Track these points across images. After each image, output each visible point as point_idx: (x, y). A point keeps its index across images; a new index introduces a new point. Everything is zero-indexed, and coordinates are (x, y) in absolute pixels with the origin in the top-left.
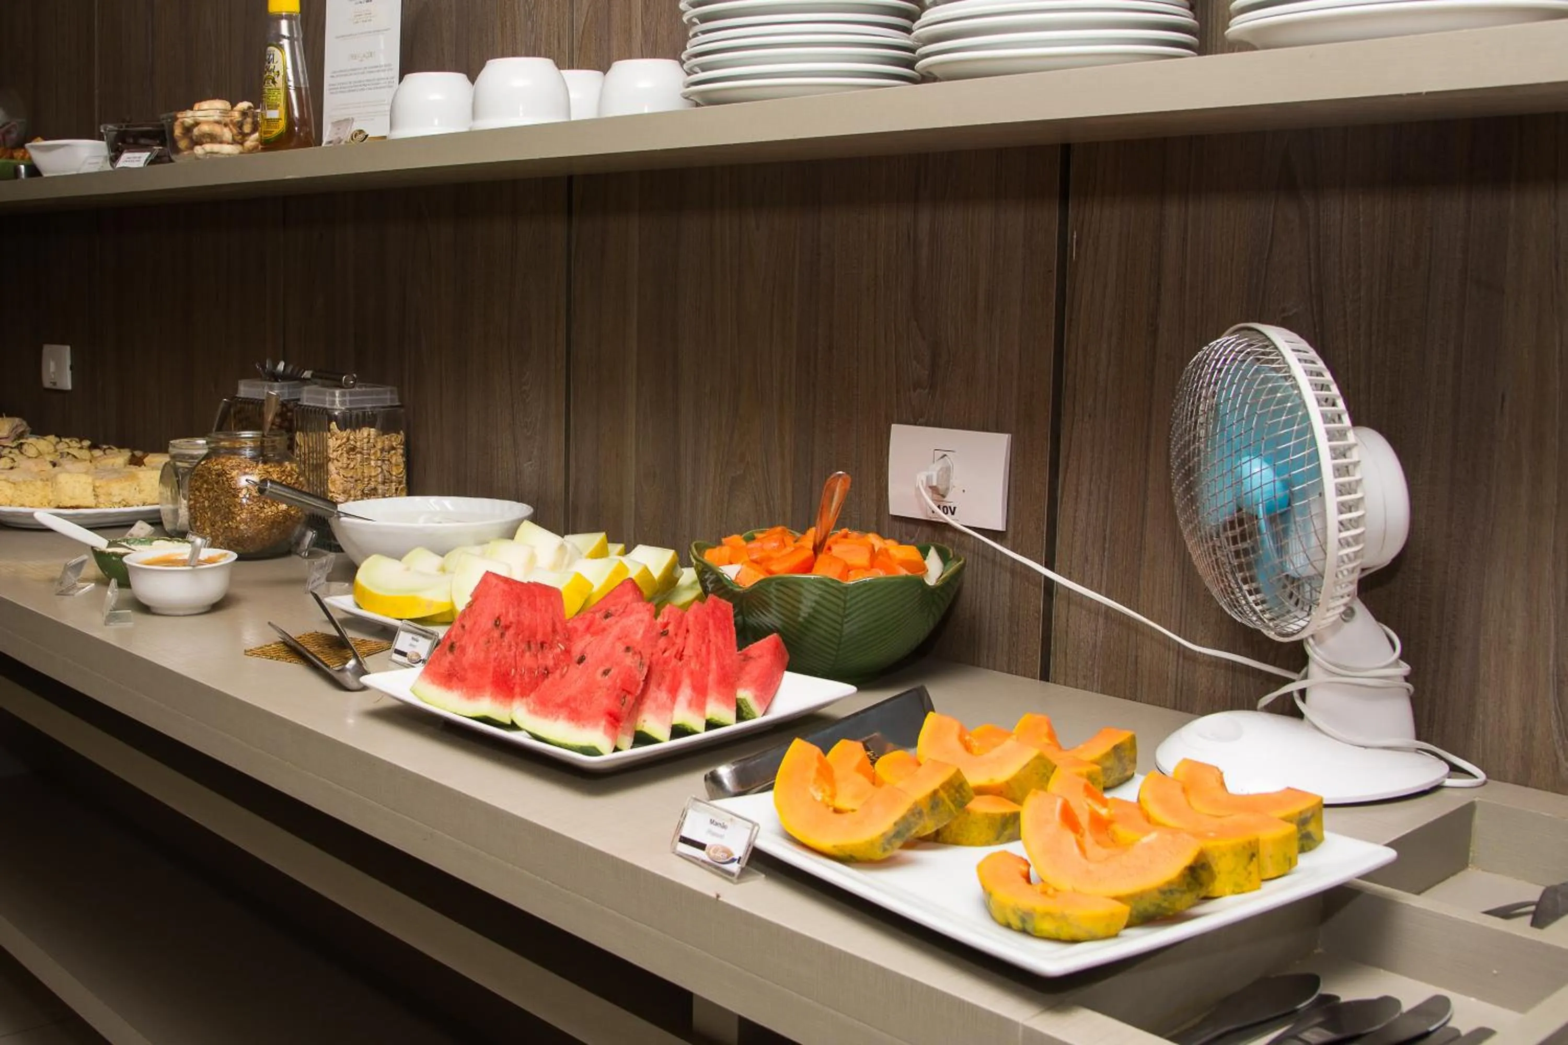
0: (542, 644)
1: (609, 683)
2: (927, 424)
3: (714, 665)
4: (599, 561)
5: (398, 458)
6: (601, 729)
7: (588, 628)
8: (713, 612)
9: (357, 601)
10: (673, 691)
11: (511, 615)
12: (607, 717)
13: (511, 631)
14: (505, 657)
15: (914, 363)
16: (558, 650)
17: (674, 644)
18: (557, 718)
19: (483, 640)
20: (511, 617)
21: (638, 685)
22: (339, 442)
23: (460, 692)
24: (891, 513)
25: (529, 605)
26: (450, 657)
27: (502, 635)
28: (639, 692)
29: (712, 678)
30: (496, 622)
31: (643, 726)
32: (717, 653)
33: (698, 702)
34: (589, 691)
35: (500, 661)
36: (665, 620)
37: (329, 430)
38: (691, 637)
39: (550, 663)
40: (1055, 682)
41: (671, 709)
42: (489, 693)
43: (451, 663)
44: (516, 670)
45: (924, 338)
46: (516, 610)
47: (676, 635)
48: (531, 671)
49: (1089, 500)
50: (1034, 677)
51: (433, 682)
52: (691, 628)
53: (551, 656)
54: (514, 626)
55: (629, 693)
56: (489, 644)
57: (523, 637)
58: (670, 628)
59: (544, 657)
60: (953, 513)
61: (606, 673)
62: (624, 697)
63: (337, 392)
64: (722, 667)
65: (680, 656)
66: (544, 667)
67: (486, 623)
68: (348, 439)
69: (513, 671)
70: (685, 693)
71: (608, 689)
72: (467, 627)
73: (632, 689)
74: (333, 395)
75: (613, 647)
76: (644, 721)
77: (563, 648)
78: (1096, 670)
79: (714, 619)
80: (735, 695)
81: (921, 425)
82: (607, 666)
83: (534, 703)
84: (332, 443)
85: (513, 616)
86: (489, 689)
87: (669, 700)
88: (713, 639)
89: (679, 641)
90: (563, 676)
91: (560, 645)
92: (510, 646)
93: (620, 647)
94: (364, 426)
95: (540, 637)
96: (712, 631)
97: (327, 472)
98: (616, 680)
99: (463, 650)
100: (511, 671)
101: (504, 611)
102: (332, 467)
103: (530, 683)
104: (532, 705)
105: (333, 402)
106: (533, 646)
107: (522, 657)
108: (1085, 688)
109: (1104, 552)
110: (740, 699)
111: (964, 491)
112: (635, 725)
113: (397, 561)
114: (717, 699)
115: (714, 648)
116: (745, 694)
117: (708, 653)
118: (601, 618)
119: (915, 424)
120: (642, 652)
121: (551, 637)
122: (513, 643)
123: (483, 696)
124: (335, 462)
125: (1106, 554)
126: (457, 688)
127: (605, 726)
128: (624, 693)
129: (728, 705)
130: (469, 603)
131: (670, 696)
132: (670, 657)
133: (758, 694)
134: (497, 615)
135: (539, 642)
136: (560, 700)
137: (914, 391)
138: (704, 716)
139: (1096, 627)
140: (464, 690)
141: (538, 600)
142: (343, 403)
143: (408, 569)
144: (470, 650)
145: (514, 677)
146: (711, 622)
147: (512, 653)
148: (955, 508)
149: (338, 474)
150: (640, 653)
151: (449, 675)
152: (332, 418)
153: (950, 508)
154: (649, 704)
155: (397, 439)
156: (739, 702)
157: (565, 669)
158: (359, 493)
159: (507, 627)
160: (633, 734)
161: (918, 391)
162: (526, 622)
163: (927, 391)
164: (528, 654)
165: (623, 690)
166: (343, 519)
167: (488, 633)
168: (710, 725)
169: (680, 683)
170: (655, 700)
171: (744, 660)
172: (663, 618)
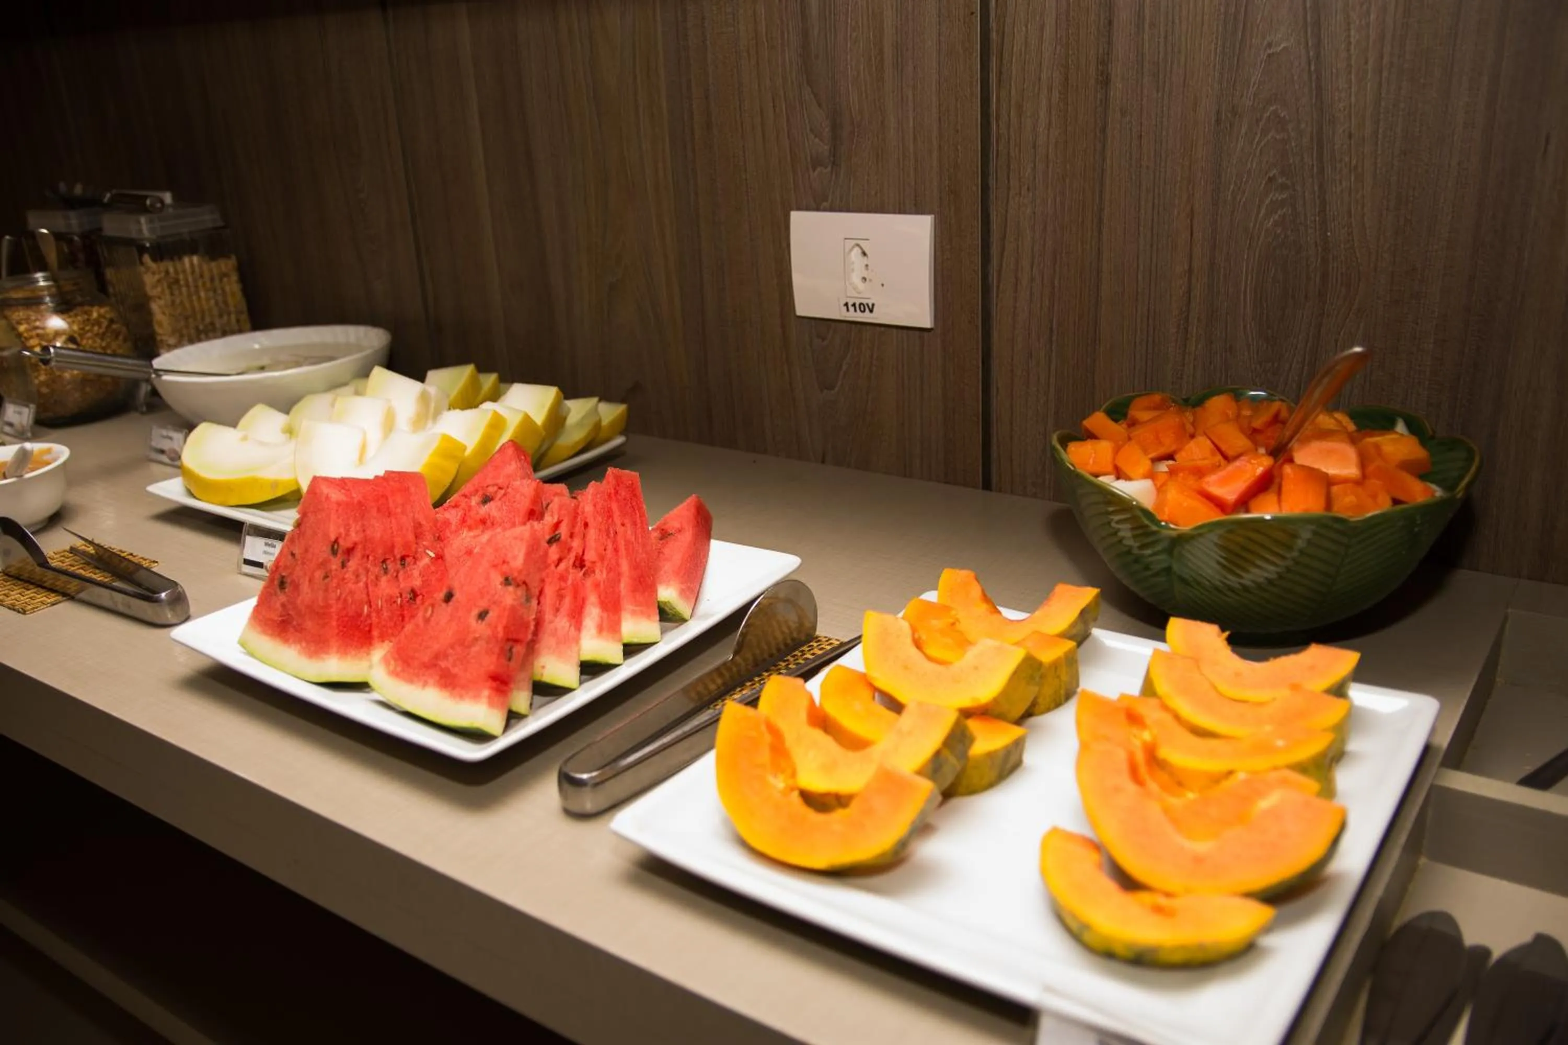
0: (403, 558)
1: (488, 632)
2: (832, 209)
3: (625, 567)
4: (469, 413)
5: (233, 286)
6: (485, 700)
7: (463, 521)
8: (617, 492)
9: (188, 487)
10: (577, 616)
11: (353, 534)
12: (490, 683)
13: (358, 554)
14: (351, 593)
15: (812, 136)
16: (426, 561)
17: (570, 549)
18: (425, 684)
19: (319, 574)
20: (354, 537)
21: (527, 627)
22: (157, 277)
23: (298, 647)
24: (799, 312)
25: (379, 510)
26: (282, 598)
27: (343, 565)
28: (530, 637)
29: (624, 586)
30: (333, 547)
31: (542, 675)
32: (627, 549)
33: (610, 626)
34: (463, 642)
35: (345, 600)
36: (555, 520)
37: (142, 263)
38: (592, 533)
39: (417, 583)
40: (1000, 491)
41: (577, 640)
42: (335, 649)
43: (283, 605)
44: (370, 606)
45: (820, 105)
46: (360, 523)
47: (572, 536)
48: (391, 601)
49: (1031, 288)
50: (975, 487)
51: (264, 632)
52: (591, 521)
53: (416, 573)
54: (360, 547)
55: (516, 641)
56: (327, 580)
57: (375, 558)
58: (563, 530)
59: (409, 577)
60: (871, 311)
61: (482, 616)
62: (510, 650)
63: (143, 220)
64: (635, 566)
65: (580, 563)
66: (409, 590)
67: (321, 550)
68: (167, 272)
69: (366, 609)
70: (593, 614)
71: (488, 643)
72: (298, 556)
73: (521, 636)
74: (139, 222)
75: (488, 578)
76: (543, 667)
77: (432, 555)
78: (1047, 477)
79: (618, 501)
80: (657, 599)
81: (825, 210)
82: (483, 604)
83: (395, 660)
84: (149, 279)
85: (357, 533)
86: (334, 643)
87: (573, 629)
88: (620, 529)
89: (576, 544)
90: (427, 621)
91: (429, 552)
92: (357, 576)
93: (497, 579)
94: (185, 253)
95: (398, 553)
96: (617, 520)
97: (150, 313)
98: (496, 627)
99: (296, 587)
100: (362, 610)
101: (342, 530)
102: (155, 307)
103: (391, 618)
104: (392, 662)
105: (140, 231)
106: (390, 566)
107: (376, 585)
108: (1035, 496)
109: (1052, 345)
110: (662, 602)
111: (883, 285)
112: (533, 673)
113: (231, 429)
114: (634, 613)
115: (623, 543)
116: (667, 593)
117: (616, 550)
118: (478, 504)
119: (818, 209)
120: (527, 581)
121: (414, 547)
122: (361, 571)
123: (327, 653)
124: (157, 300)
125: (1053, 347)
126: (294, 642)
127: (489, 697)
128: (510, 644)
129: (649, 617)
130: (298, 520)
131: (573, 621)
132: (567, 570)
133: (683, 587)
134: (333, 538)
135: (398, 556)
136: (426, 657)
137: (814, 170)
138: (620, 640)
139: (1045, 429)
140: (304, 644)
141: (390, 500)
142: (152, 230)
143: (245, 438)
144: (305, 587)
145: (369, 616)
146: (614, 506)
147: (361, 584)
148: (873, 305)
149: (164, 313)
150: (524, 583)
151: (283, 621)
152: (142, 250)
153: (868, 305)
154: (547, 641)
155: (227, 265)
156: (661, 604)
157: (429, 612)
158: (193, 331)
159: (349, 551)
160: (531, 686)
161: (819, 169)
162: (378, 535)
163: (829, 169)
164: (384, 579)
165: (508, 640)
166: (166, 378)
167: (323, 564)
168: (631, 650)
169: (584, 600)
170: (554, 633)
171: (661, 539)
172: (552, 516)
